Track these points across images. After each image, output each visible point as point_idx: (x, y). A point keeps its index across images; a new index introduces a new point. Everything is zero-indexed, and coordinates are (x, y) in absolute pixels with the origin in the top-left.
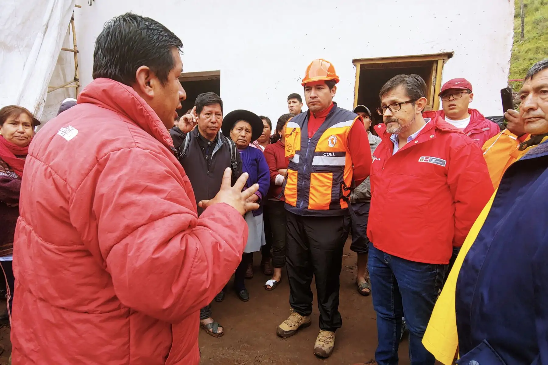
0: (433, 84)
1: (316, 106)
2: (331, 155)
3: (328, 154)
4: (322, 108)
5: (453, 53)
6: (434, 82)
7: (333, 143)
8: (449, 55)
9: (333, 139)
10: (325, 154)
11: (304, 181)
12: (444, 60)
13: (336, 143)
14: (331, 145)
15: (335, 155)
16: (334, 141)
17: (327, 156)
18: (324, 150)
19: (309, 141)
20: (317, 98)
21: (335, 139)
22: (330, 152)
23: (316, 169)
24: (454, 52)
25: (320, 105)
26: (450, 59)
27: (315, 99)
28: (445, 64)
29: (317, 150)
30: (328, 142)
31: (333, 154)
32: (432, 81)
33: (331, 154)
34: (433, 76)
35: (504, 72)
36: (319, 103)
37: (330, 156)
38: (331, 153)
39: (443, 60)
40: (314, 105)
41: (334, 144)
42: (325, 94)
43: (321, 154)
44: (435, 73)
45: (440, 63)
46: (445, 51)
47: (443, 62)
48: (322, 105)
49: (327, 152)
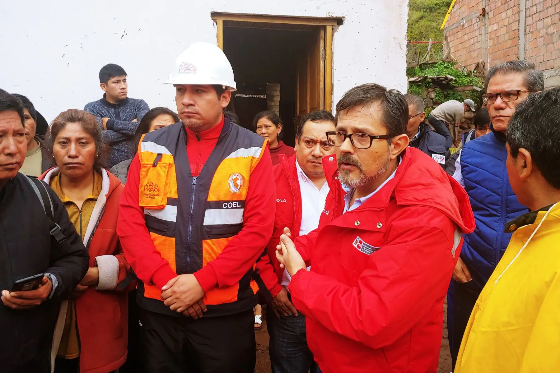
0: (323, 58)
1: (193, 120)
2: (234, 207)
3: (230, 205)
4: (205, 124)
5: (343, 19)
6: (323, 56)
7: (236, 186)
8: (339, 21)
9: (237, 179)
10: (225, 205)
11: (190, 257)
12: (334, 27)
13: (241, 186)
14: (233, 189)
15: (240, 206)
16: (239, 182)
17: (227, 208)
18: (222, 198)
19: (194, 181)
20: (194, 107)
21: (240, 180)
22: (232, 202)
23: (210, 232)
24: (344, 17)
25: (199, 119)
26: (341, 27)
27: (190, 107)
28: (335, 33)
29: (211, 198)
30: (229, 184)
31: (237, 204)
32: (321, 54)
33: (234, 205)
34: (322, 47)
35: (401, 49)
36: (198, 116)
37: (232, 208)
38: (234, 203)
39: (332, 26)
40: (189, 117)
41: (239, 188)
42: (209, 102)
43: (218, 205)
44: (323, 44)
45: (329, 29)
46: (334, 15)
47: (333, 29)
48: (202, 118)
49: (228, 202)
